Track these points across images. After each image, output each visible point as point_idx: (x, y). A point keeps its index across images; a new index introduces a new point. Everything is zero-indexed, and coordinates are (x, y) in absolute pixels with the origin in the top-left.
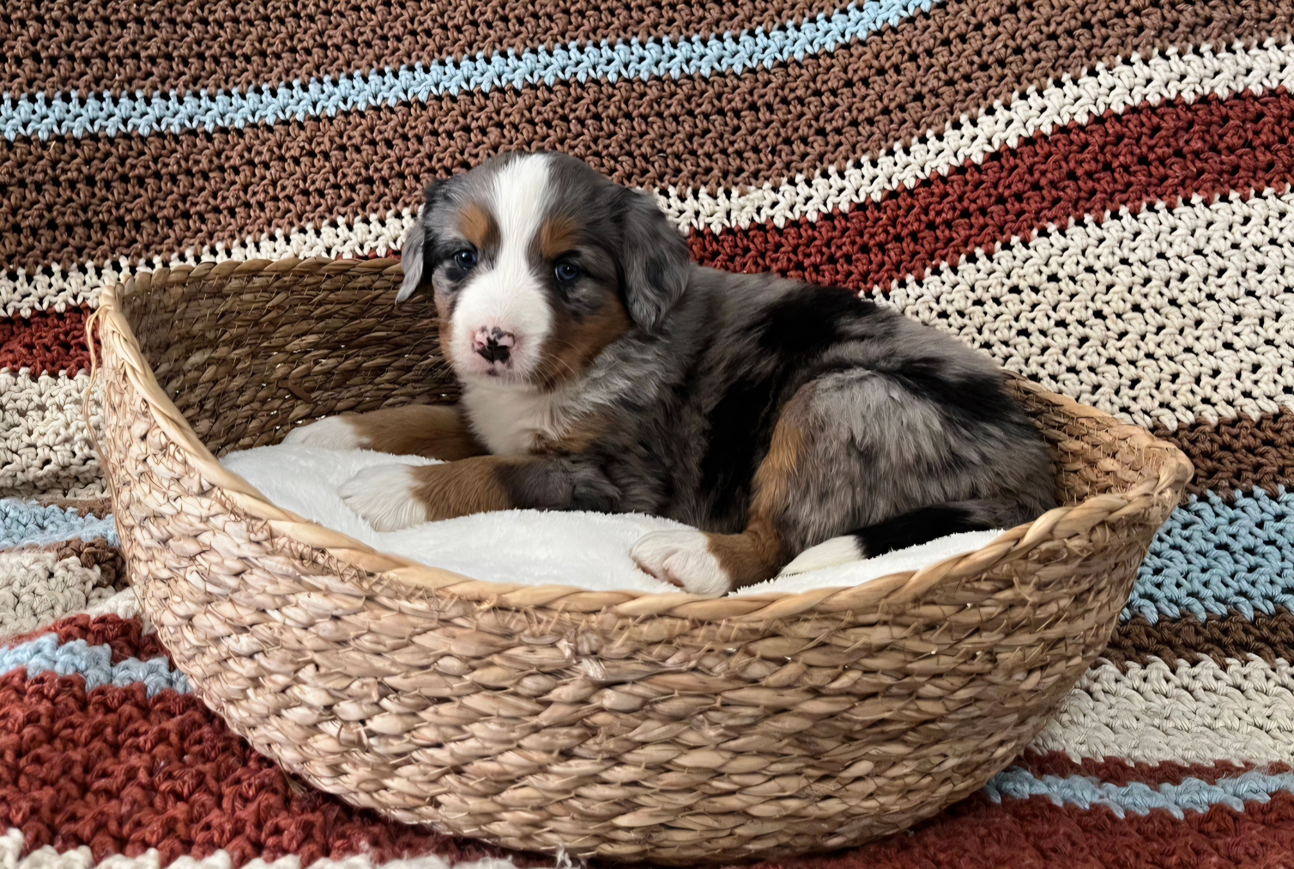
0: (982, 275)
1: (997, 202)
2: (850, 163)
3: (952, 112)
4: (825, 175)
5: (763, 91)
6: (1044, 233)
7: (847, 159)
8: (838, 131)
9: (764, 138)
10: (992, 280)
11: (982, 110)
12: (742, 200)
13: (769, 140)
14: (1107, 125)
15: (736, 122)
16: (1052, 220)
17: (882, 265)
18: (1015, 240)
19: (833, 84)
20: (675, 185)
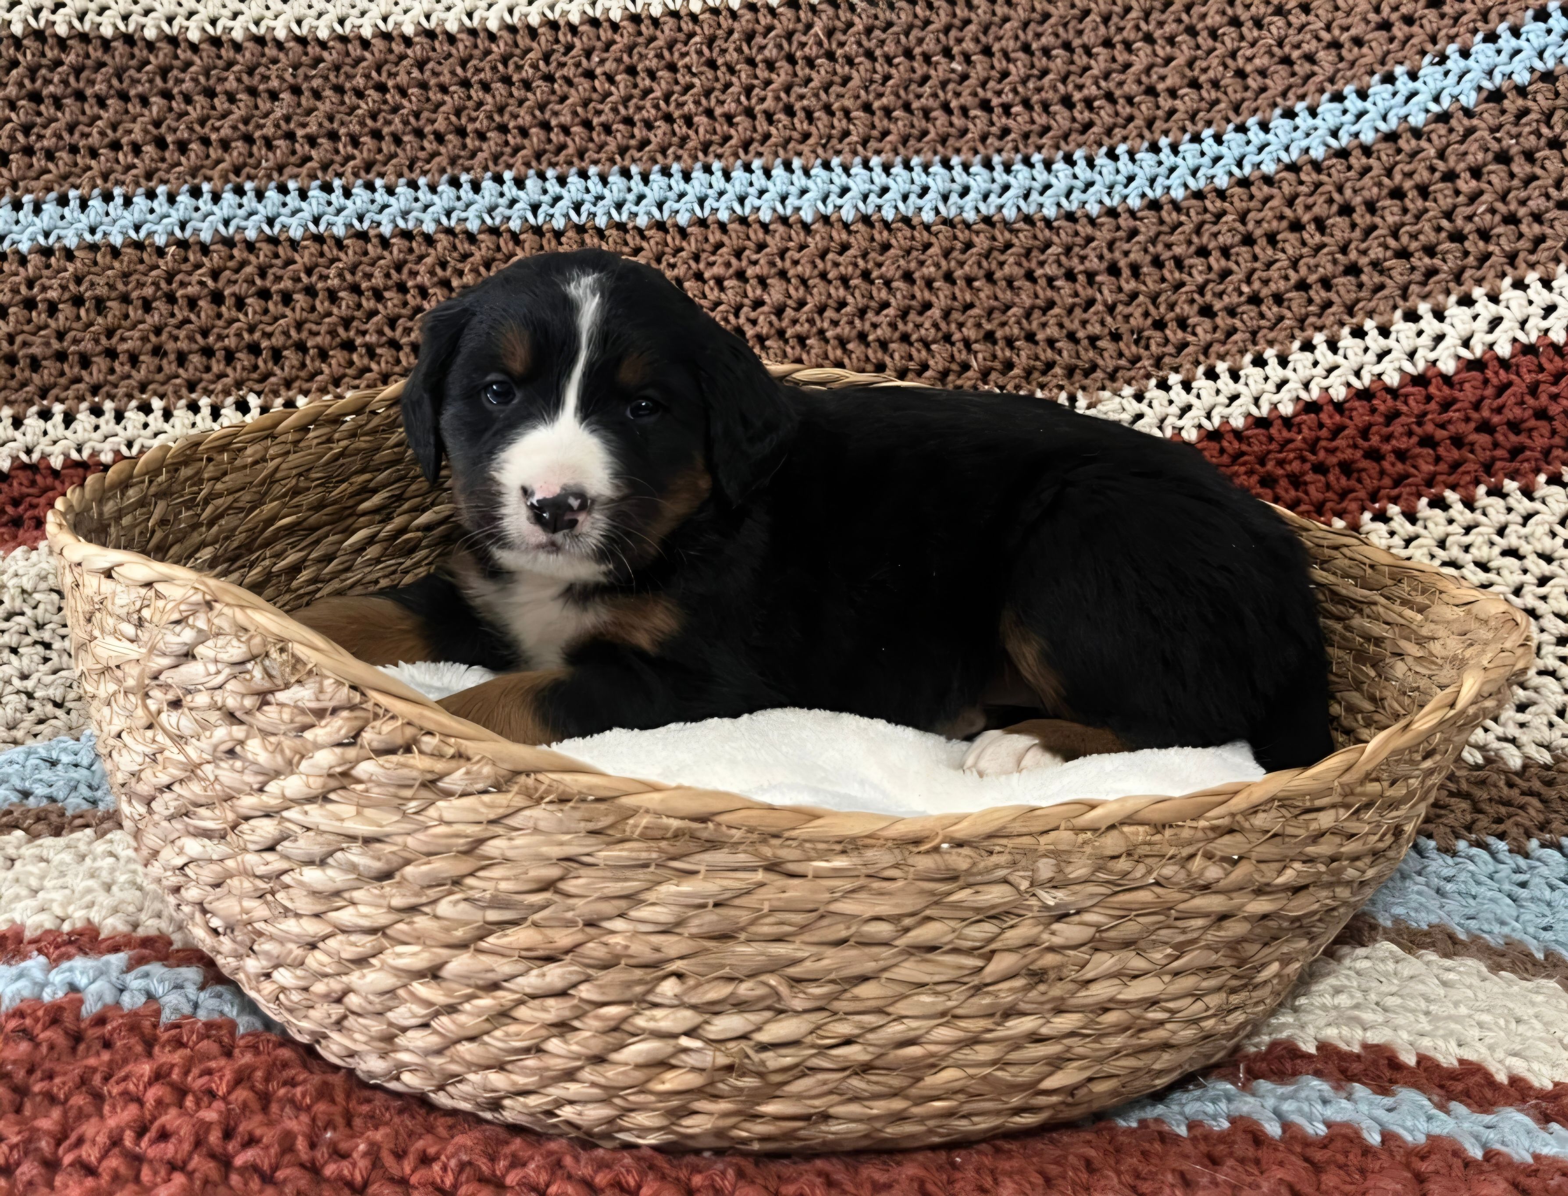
0: (1457, 529)
1: (1479, 430)
2: (1248, 358)
3: (1404, 298)
5: (1127, 245)
7: (1243, 353)
8: (1231, 311)
9: (1127, 318)
10: (1474, 537)
11: (1453, 299)
13: (1133, 322)
15: (1089, 291)
18: (1511, 485)
19: (1225, 239)
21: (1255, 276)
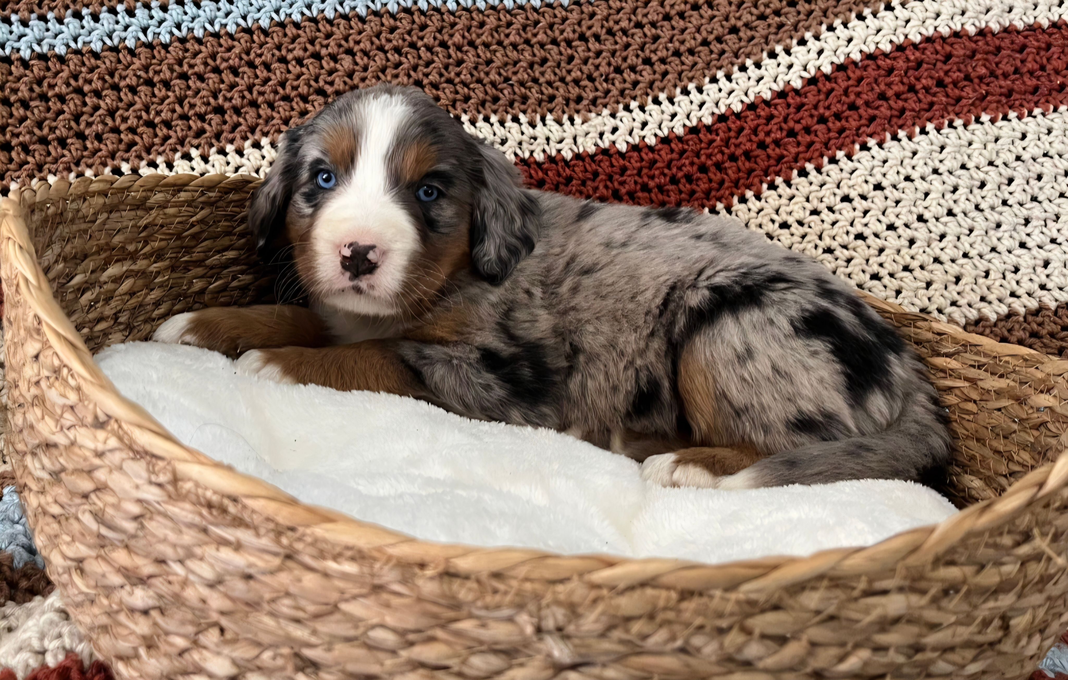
0: (814, 187)
1: (819, 122)
2: (678, 90)
3: (767, 43)
4: (656, 101)
5: (590, 23)
6: (865, 147)
7: (675, 86)
8: (663, 61)
9: (597, 67)
10: (825, 191)
11: (795, 42)
12: (585, 126)
13: (601, 69)
14: (908, 52)
15: (569, 51)
16: (871, 136)
17: (722, 183)
18: (840, 154)
19: (653, 17)
20: (524, 112)
21: (675, 39)
